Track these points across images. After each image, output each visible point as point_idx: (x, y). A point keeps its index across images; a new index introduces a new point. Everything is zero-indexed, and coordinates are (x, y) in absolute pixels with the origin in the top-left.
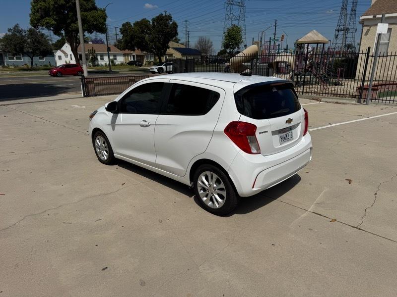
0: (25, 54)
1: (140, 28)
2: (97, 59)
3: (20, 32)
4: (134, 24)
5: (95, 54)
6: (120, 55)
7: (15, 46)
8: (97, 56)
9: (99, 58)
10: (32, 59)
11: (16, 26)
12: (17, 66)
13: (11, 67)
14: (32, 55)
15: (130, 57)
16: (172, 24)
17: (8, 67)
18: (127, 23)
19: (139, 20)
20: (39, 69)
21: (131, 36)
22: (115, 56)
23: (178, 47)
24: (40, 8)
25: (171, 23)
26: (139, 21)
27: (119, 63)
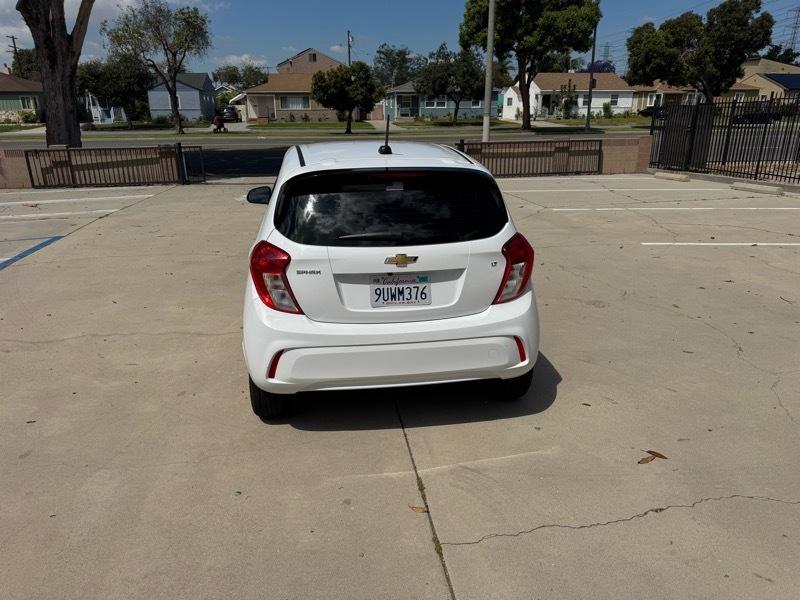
0: (450, 97)
1: (672, 34)
2: (576, 103)
3: (446, 57)
4: (661, 28)
5: (573, 95)
6: (626, 95)
7: (434, 82)
8: (577, 97)
9: (580, 101)
10: (457, 105)
11: (442, 47)
12: (437, 118)
13: (426, 119)
14: (458, 98)
15: (651, 97)
16: (757, 20)
17: (421, 120)
18: (647, 25)
19: (675, 16)
20: (466, 124)
21: (647, 54)
22: (615, 97)
23: (781, 72)
24: (478, 12)
25: (757, 16)
26: (674, 18)
27: (621, 111)
